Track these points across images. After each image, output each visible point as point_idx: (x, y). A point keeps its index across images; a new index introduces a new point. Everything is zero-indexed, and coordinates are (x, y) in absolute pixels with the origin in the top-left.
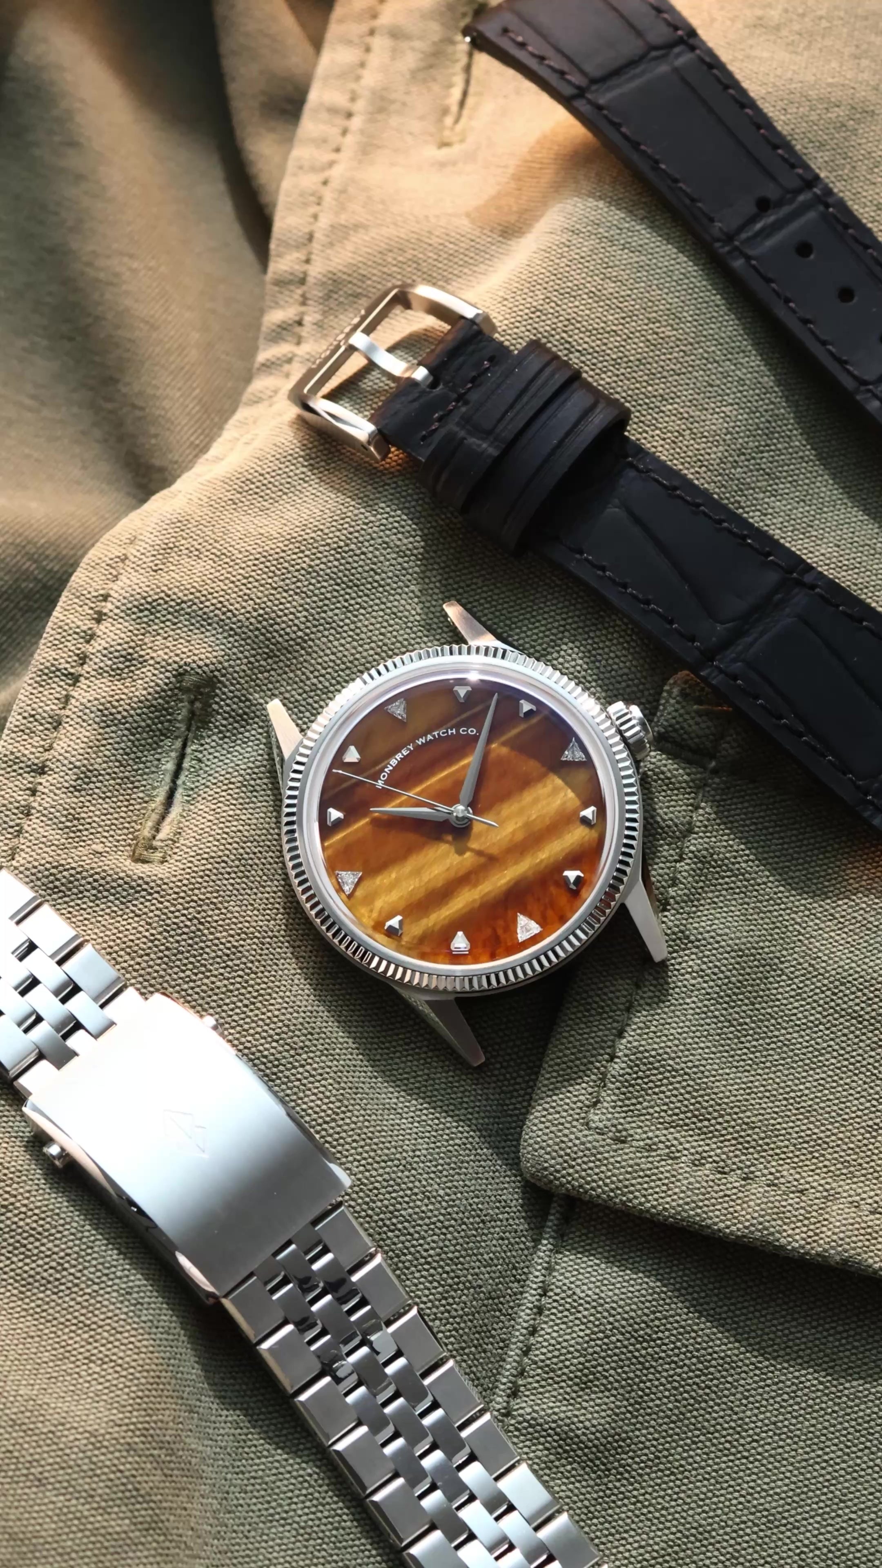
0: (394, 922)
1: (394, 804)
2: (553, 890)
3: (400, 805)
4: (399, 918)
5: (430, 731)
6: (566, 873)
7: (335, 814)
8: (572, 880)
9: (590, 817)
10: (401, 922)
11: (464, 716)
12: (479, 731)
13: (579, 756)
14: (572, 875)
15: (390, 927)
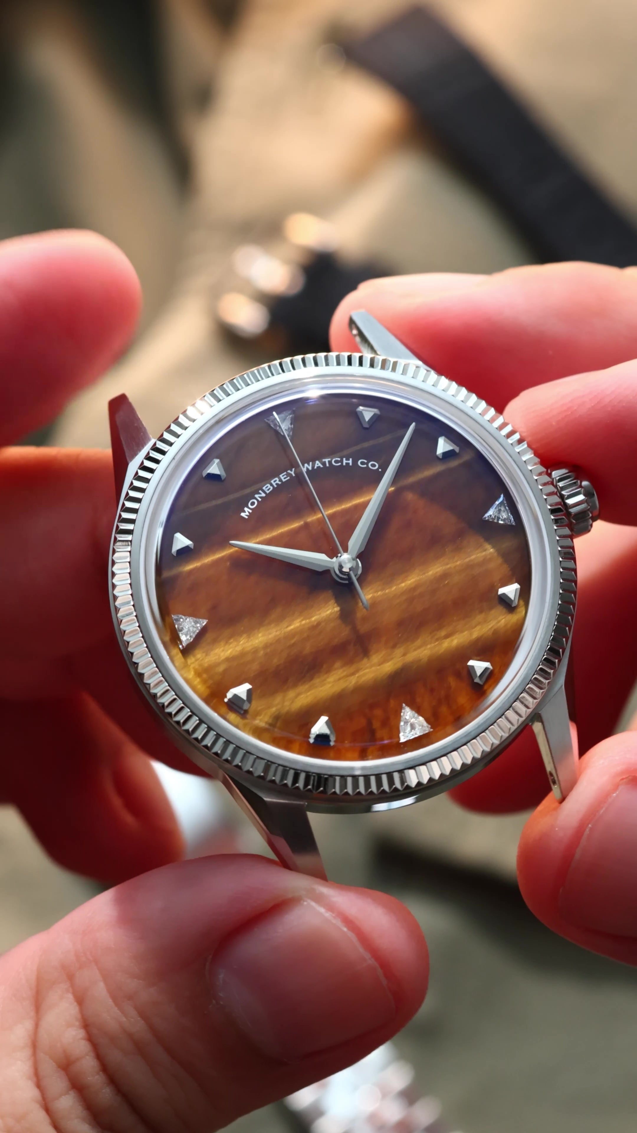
0: (242, 690)
1: (261, 538)
2: (452, 681)
3: (269, 542)
4: (247, 686)
5: (319, 458)
6: (471, 663)
7: (181, 541)
8: (479, 672)
9: (512, 596)
10: (249, 692)
11: (366, 445)
12: (384, 467)
13: (505, 516)
14: (479, 666)
15: (235, 696)
